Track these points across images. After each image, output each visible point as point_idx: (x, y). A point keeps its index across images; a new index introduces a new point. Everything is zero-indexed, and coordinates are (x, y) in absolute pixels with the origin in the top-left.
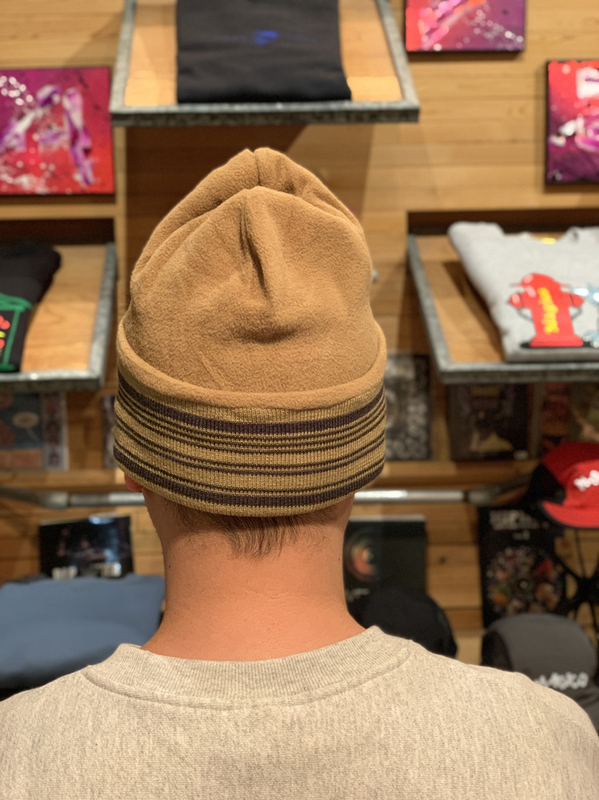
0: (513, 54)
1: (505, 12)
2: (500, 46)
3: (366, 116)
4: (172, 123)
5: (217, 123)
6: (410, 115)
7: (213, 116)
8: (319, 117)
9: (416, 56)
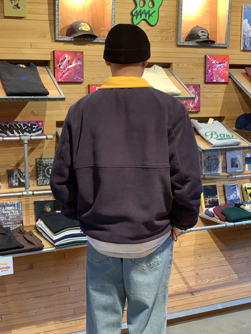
0: (80, 83)
1: (79, 73)
2: (78, 81)
3: (53, 99)
4: (7, 101)
5: (18, 101)
6: (63, 99)
7: (17, 99)
8: (42, 100)
9: (59, 83)
